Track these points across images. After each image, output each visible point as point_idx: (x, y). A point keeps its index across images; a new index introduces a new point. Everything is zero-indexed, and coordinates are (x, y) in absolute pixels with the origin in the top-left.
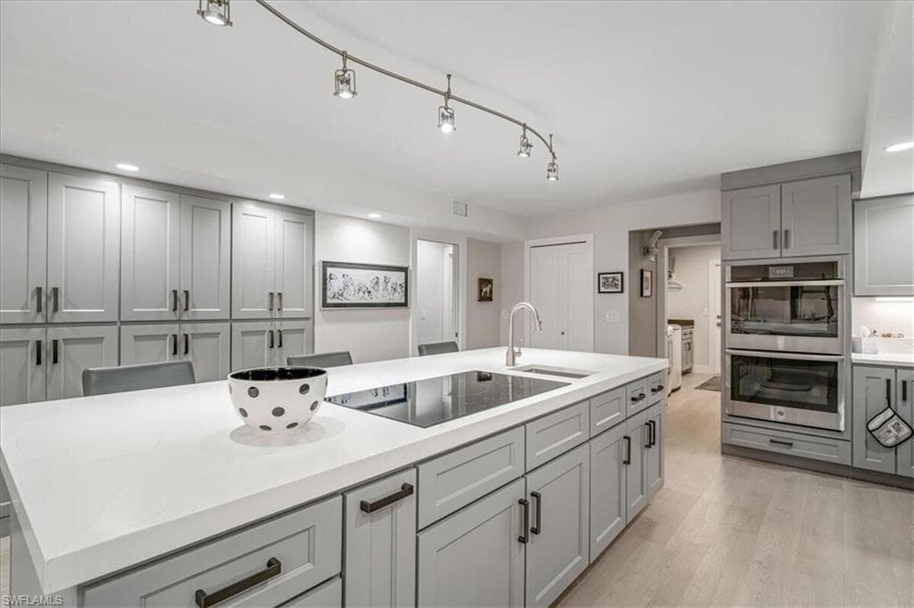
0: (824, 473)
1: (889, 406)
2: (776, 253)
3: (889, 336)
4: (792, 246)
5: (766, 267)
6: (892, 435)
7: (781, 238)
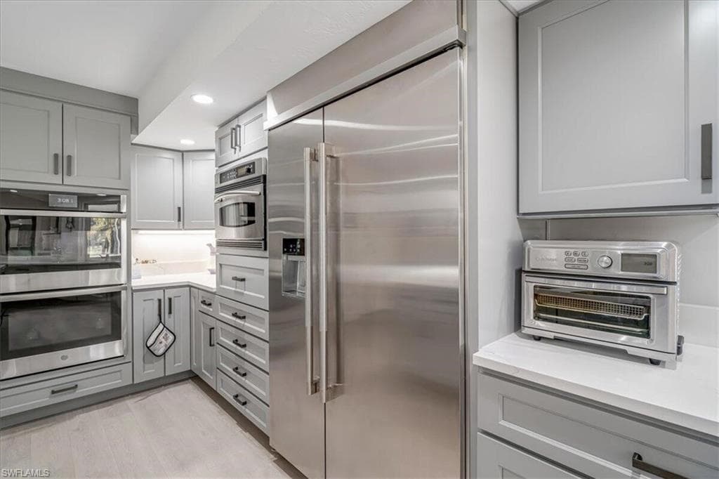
0: (107, 401)
1: (161, 322)
2: (57, 180)
3: (146, 262)
4: (76, 175)
5: (45, 195)
6: (163, 344)
7: (62, 163)
